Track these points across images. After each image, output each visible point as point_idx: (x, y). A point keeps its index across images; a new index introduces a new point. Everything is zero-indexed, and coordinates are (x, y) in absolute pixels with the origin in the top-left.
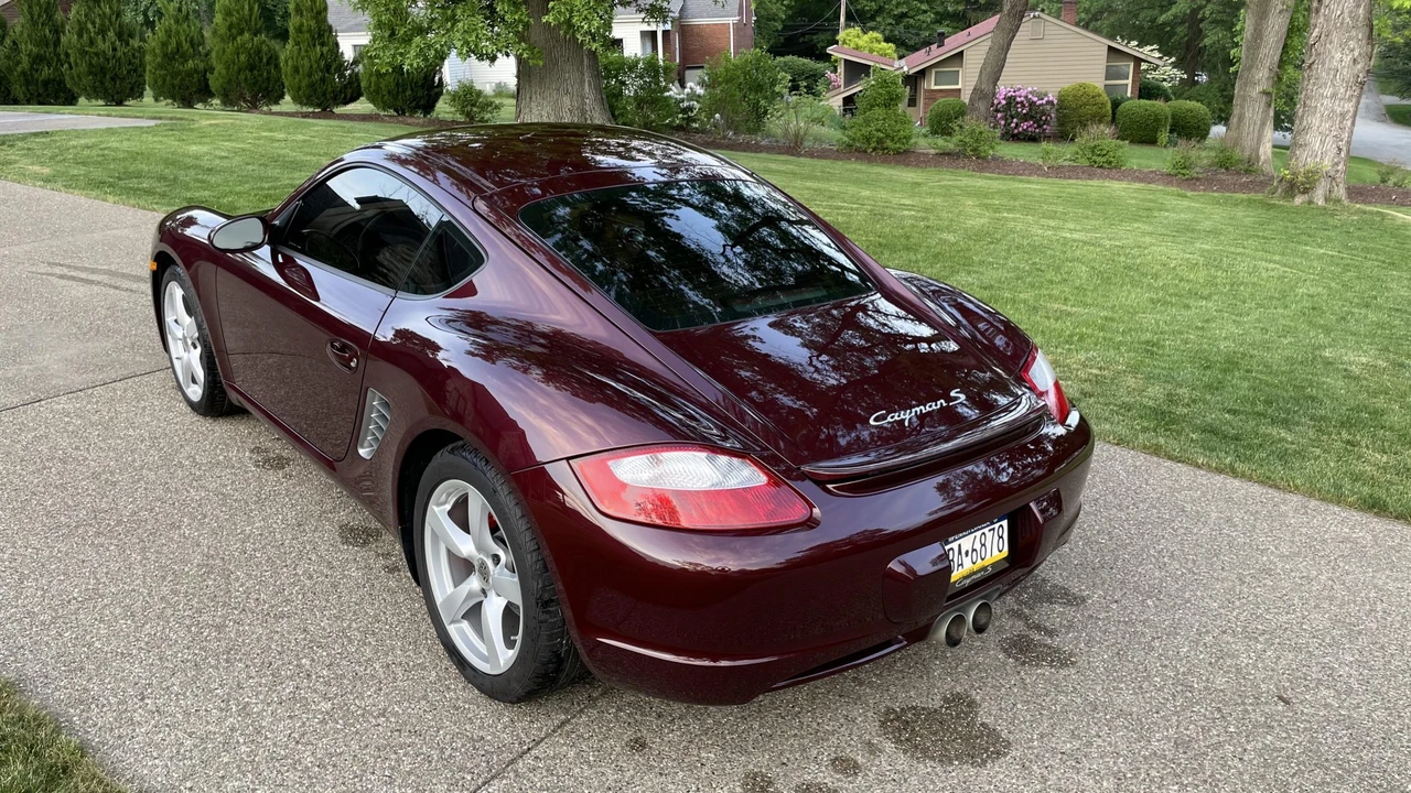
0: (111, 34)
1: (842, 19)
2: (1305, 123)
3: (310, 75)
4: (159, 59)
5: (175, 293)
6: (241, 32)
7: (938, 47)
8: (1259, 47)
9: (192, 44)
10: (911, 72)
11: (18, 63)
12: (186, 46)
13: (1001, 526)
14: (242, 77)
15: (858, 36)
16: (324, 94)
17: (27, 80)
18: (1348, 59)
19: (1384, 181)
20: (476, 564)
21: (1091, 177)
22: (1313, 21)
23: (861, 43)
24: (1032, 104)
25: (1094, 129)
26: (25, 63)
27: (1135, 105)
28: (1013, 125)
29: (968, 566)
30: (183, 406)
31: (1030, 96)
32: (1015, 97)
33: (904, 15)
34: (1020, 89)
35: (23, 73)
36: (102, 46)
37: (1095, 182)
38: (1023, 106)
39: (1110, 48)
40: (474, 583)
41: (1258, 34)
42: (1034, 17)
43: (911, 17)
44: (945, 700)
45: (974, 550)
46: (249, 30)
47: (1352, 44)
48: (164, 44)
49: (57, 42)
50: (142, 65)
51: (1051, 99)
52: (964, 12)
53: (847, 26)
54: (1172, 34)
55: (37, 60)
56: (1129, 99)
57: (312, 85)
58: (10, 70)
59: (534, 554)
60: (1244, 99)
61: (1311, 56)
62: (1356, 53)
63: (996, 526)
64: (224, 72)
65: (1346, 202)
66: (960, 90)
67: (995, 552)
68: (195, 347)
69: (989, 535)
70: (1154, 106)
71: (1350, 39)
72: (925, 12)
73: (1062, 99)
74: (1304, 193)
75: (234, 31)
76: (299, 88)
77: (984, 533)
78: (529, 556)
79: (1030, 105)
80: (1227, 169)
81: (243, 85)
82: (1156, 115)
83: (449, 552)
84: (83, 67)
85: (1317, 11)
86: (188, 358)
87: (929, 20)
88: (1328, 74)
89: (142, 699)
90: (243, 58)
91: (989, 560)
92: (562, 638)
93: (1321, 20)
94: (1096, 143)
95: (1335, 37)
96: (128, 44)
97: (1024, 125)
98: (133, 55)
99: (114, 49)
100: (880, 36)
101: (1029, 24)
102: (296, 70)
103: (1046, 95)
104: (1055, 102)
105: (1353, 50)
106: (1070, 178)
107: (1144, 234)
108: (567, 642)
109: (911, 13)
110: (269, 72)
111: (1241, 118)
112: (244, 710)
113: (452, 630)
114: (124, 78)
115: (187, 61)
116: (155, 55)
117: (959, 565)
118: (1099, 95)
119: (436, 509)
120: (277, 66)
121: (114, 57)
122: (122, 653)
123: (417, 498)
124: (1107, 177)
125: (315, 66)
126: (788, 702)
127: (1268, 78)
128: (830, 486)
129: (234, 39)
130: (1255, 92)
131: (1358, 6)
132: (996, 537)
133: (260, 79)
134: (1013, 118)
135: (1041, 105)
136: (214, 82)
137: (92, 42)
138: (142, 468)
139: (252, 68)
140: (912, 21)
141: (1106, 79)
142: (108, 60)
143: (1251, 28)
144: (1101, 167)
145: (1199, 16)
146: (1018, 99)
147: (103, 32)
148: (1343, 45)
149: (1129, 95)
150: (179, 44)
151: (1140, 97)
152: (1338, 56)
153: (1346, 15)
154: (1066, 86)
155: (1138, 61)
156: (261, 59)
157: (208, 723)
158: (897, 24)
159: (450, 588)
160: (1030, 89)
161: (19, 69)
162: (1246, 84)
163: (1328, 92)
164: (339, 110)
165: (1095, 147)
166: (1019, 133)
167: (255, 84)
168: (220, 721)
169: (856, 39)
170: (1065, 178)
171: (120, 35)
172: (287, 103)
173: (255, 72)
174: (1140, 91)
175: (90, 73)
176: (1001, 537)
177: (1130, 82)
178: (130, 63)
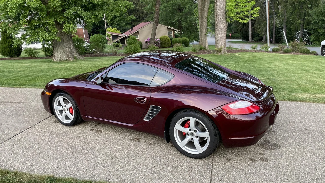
1: (106, 26)
7: (132, 30)
10: (128, 36)
15: (111, 29)
18: (223, 26)
23: (112, 31)
25: (176, 44)
27: (175, 39)
33: (118, 24)
39: (168, 28)
41: (202, 23)
42: (152, 23)
47: (223, 23)
52: (131, 23)
53: (107, 28)
56: (173, 38)
60: (202, 36)
61: (216, 26)
65: (227, 53)
66: (139, 39)
70: (179, 39)
72: (123, 23)
73: (161, 39)
74: (220, 52)
80: (202, 50)
82: (179, 41)
87: (124, 25)
88: (220, 29)
93: (217, 19)
95: (220, 22)
100: (116, 29)
104: (159, 40)
109: (120, 23)
111: (202, 39)
118: (168, 38)
127: (205, 32)
130: (203, 34)
131: (223, 16)
140: (120, 25)
141: (168, 34)
143: (200, 22)
149: (173, 37)
152: (221, 26)
155: (174, 30)
158: (117, 26)
162: (201, 33)
163: (221, 33)
165: (177, 48)
169: (111, 30)
177: (172, 35)
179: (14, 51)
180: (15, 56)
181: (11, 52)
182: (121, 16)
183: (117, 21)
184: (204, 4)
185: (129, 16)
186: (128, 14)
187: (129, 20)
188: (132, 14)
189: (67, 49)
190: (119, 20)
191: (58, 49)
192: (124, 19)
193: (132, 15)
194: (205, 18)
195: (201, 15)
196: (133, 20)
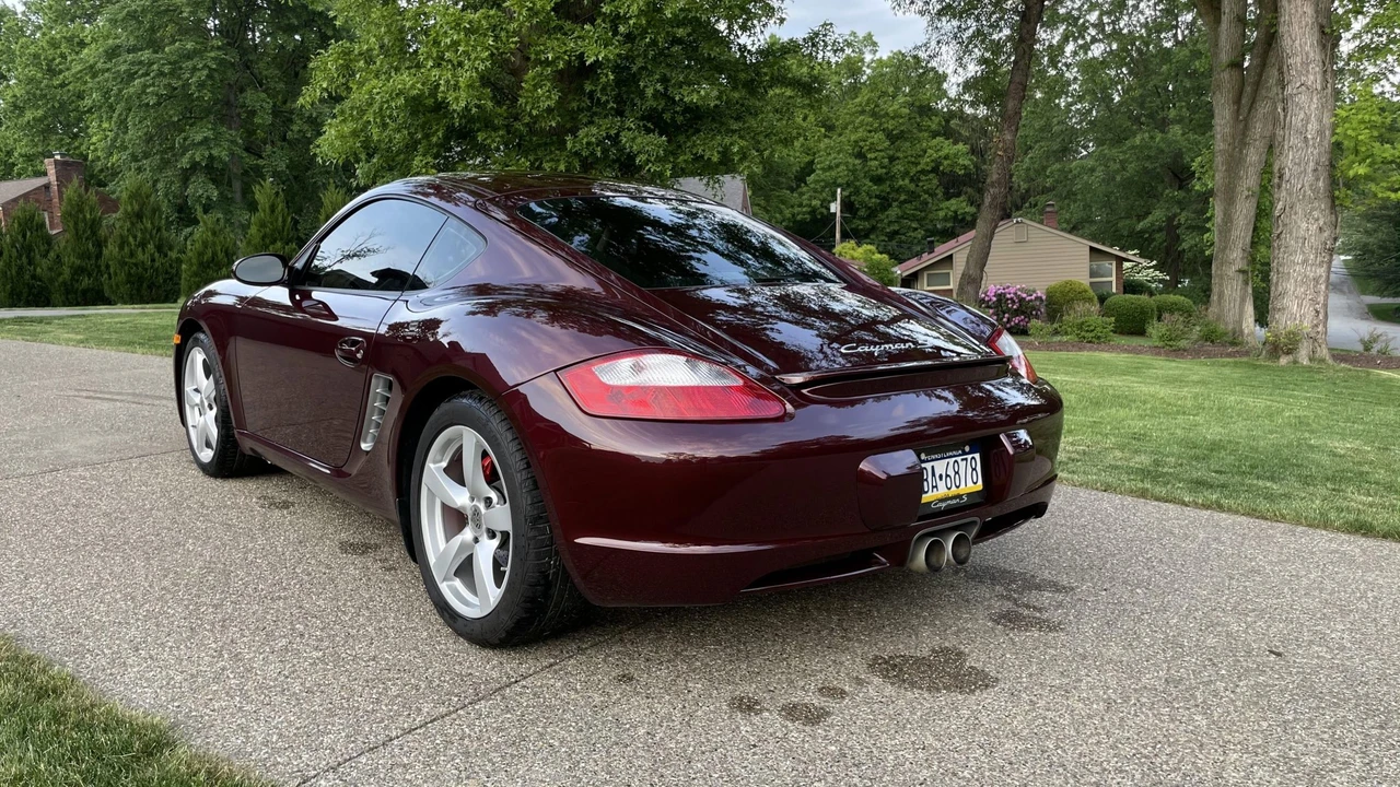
0: (151, 247)
1: (838, 236)
2: (1280, 288)
4: (195, 268)
5: (198, 357)
6: (274, 242)
7: (930, 253)
8: (1230, 231)
9: (227, 254)
10: (904, 275)
11: (60, 274)
12: (221, 256)
13: (973, 458)
15: (853, 249)
17: (66, 289)
18: (1314, 228)
19: (1367, 349)
20: (469, 513)
21: (1080, 349)
22: (1276, 196)
23: (856, 255)
24: (1022, 300)
25: (1080, 307)
26: (67, 272)
27: (1119, 298)
28: (1005, 320)
29: (942, 491)
30: (195, 472)
31: (1019, 293)
32: (1005, 294)
33: (896, 233)
34: (1008, 287)
35: (64, 283)
36: (140, 256)
37: (1086, 353)
38: (1013, 302)
39: (1091, 248)
40: (468, 534)
41: (1228, 218)
42: (1017, 222)
43: (904, 234)
44: (933, 651)
45: (947, 476)
46: (281, 239)
47: (1316, 214)
48: (201, 254)
49: (99, 255)
50: (178, 275)
51: (1039, 295)
52: (953, 227)
53: (842, 241)
54: (1151, 240)
55: (78, 271)
56: (1114, 294)
58: (51, 280)
59: (523, 473)
60: (1222, 279)
61: (1278, 227)
62: (1321, 222)
63: (969, 457)
65: (1330, 362)
66: (951, 290)
67: (970, 484)
68: (211, 408)
69: (962, 464)
70: (1139, 300)
71: (1313, 209)
72: (916, 229)
73: (1050, 294)
74: (1288, 354)
75: (268, 241)
77: (956, 461)
78: (519, 475)
79: (1020, 301)
80: (1212, 342)
82: (1142, 308)
83: (445, 507)
84: (122, 277)
85: (1279, 186)
86: (204, 422)
88: (1297, 242)
89: (137, 650)
91: (963, 490)
92: (550, 558)
93: (1284, 194)
94: (1083, 319)
95: (1299, 208)
96: (166, 256)
97: (1016, 320)
98: (171, 265)
99: (153, 260)
100: (874, 249)
101: (1013, 228)
103: (1034, 291)
104: (1044, 298)
105: (1317, 220)
106: (1061, 350)
107: (1133, 382)
108: (555, 563)
109: (903, 231)
111: (1221, 295)
112: (237, 657)
113: (444, 587)
114: (160, 286)
115: (220, 269)
116: (191, 265)
117: (933, 487)
118: (1086, 291)
119: (432, 466)
121: (152, 267)
122: (120, 623)
123: (415, 461)
124: (1097, 349)
126: (776, 652)
127: (1242, 259)
128: (804, 391)
130: (1232, 271)
131: (1318, 179)
132: (969, 470)
134: (1004, 313)
135: (1031, 300)
137: (132, 255)
138: (152, 509)
140: (903, 237)
141: (1091, 277)
142: (146, 270)
143: (1221, 213)
144: (1090, 342)
145: (1175, 223)
146: (1008, 296)
147: (143, 245)
148: (1307, 216)
149: (1114, 290)
150: (214, 254)
151: (1124, 293)
152: (1304, 225)
153: (1307, 188)
154: (1053, 284)
155: (1120, 260)
157: (199, 665)
158: (890, 240)
159: (442, 545)
160: (1018, 287)
161: (61, 279)
162: (1222, 265)
163: (1299, 258)
165: (1083, 323)
166: (1012, 327)
168: (211, 664)
169: (852, 252)
170: (1056, 350)
171: (159, 248)
174: (1124, 287)
175: (128, 282)
176: (974, 469)
177: (1114, 279)
178: (167, 273)
182: (911, 202)
183: (891, 222)
184: (1244, 133)
185: (948, 199)
186: (940, 195)
187: (945, 219)
188: (958, 195)
190: (902, 217)
192: (923, 214)
193: (961, 199)
194: (1246, 193)
195: (1227, 181)
196: (960, 217)
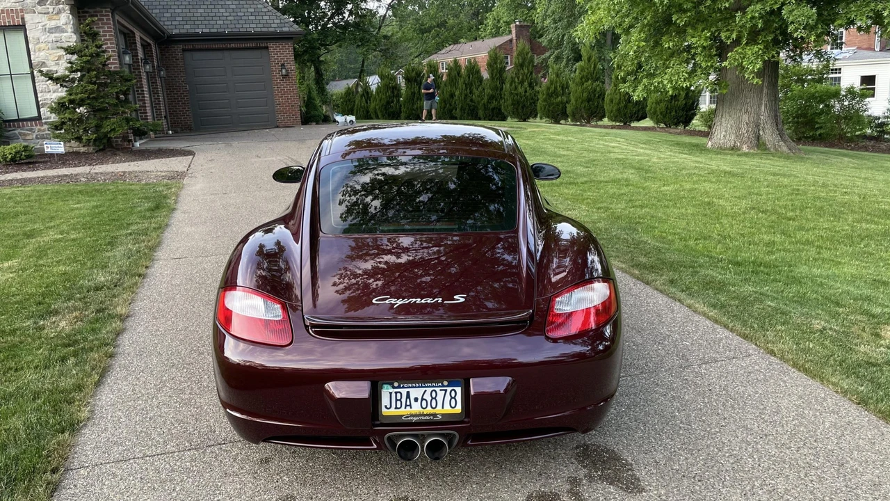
0: (526, 83)
3: (619, 104)
4: (545, 97)
9: (563, 88)
11: (483, 99)
12: (559, 89)
14: (583, 105)
16: (625, 115)
17: (485, 108)
26: (486, 99)
35: (484, 104)
36: (521, 90)
46: (592, 79)
48: (548, 88)
49: (502, 89)
50: (537, 100)
55: (492, 98)
57: (619, 110)
58: (479, 102)
64: (574, 103)
75: (584, 80)
76: (612, 112)
81: (583, 110)
84: (510, 102)
90: (585, 95)
96: (533, 89)
98: (534, 94)
99: (526, 92)
102: (612, 101)
110: (598, 103)
114: (528, 107)
115: (558, 97)
116: (544, 94)
120: (603, 99)
121: (525, 96)
125: (622, 98)
129: (583, 84)
133: (592, 106)
136: (569, 109)
137: (516, 88)
139: (589, 100)
142: (521, 97)
147: (522, 83)
150: (556, 88)
156: (595, 95)
161: (482, 102)
164: (634, 124)
167: (589, 109)
171: (530, 85)
172: (606, 121)
173: (591, 103)
175: (512, 104)
178: (532, 99)
179: (676, 112)
180: (677, 124)
181: (667, 113)
189: (746, 117)
191: (724, 116)
